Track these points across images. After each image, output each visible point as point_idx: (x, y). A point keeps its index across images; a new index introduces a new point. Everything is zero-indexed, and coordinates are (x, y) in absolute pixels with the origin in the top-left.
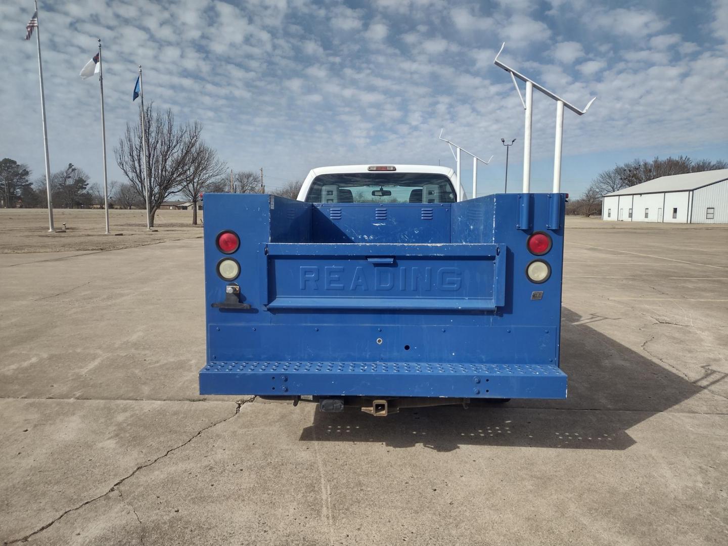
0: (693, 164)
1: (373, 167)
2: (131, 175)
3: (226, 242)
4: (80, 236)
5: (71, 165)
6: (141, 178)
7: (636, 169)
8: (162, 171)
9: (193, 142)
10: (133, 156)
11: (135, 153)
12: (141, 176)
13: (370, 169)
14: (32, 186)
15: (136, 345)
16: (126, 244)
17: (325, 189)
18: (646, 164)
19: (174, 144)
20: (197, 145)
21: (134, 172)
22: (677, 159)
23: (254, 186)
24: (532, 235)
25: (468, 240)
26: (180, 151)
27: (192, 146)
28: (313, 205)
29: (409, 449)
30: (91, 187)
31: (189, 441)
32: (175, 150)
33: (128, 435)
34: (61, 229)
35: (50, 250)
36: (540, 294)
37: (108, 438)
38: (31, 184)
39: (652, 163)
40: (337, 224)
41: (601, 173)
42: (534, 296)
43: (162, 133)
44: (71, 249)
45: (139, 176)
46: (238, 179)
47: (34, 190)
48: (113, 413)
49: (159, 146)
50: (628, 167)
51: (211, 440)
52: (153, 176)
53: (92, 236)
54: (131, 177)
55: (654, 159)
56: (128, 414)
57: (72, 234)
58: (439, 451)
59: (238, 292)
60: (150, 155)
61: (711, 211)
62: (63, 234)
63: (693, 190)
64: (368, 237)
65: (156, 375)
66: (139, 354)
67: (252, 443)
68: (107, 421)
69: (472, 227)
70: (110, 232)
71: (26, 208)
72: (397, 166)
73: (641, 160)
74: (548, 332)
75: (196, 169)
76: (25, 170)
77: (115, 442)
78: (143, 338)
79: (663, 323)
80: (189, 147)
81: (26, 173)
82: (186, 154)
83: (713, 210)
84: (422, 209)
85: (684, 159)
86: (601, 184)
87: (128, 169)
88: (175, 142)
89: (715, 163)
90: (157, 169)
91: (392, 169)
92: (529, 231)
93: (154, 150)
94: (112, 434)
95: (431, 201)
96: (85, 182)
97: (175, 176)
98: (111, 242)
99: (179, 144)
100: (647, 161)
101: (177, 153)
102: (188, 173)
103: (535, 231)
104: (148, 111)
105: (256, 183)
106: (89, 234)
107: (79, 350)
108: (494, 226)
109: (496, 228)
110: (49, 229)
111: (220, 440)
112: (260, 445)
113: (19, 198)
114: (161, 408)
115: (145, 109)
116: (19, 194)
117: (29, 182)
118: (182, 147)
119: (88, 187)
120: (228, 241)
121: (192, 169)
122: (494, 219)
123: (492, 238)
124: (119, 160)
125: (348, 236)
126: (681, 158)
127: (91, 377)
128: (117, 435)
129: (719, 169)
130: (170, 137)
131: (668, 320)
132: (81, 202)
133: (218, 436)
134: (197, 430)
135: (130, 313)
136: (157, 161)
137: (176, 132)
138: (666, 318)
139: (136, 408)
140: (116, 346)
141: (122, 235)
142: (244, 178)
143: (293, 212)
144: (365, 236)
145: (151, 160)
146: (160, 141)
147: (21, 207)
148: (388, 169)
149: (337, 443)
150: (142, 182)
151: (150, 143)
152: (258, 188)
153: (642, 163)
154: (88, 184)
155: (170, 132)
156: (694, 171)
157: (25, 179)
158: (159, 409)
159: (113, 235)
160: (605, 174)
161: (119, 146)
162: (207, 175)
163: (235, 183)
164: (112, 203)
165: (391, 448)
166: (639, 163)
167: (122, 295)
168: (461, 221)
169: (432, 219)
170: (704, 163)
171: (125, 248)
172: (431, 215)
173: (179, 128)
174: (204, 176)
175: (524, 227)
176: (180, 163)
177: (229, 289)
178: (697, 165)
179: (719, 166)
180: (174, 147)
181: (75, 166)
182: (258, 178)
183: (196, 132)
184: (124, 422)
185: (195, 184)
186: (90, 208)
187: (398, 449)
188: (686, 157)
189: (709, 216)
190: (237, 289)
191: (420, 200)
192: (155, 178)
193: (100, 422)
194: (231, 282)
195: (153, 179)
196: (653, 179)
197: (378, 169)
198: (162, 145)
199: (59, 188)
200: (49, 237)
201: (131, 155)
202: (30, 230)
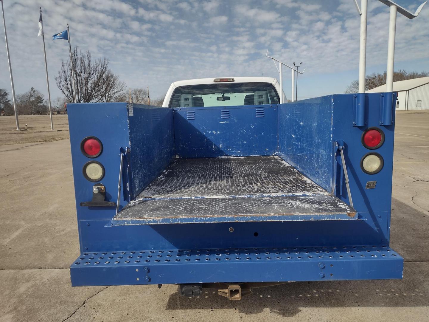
0: (407, 75)
1: (218, 79)
2: (67, 93)
3: (90, 148)
4: (35, 133)
5: (32, 89)
6: (73, 95)
7: (373, 79)
8: (85, 90)
9: (103, 71)
10: (67, 81)
11: (68, 79)
12: (73, 93)
13: (215, 81)
14: (10, 102)
15: (51, 216)
16: (62, 137)
17: (183, 97)
18: (379, 76)
19: (92, 73)
20: (106, 73)
21: (68, 91)
22: (398, 72)
23: (144, 97)
24: (367, 131)
25: (297, 134)
26: (96, 78)
27: (103, 74)
28: (173, 109)
29: (258, 314)
30: (46, 102)
31: (74, 313)
32: (93, 76)
33: (24, 308)
34: (24, 128)
35: (13, 143)
36: (373, 184)
37: (7, 312)
38: (9, 101)
39: (383, 75)
40: (192, 123)
41: (353, 82)
42: (368, 185)
43: (84, 66)
44: (26, 142)
45: (72, 94)
46: (134, 93)
47: (11, 104)
48: (19, 283)
49: (82, 74)
50: (368, 78)
51: (93, 310)
52: (80, 93)
53: (43, 132)
54: (66, 94)
55: (384, 73)
56: (29, 284)
57: (30, 131)
58: (284, 315)
59: (104, 192)
60: (77, 80)
61: (419, 102)
62: (24, 132)
63: (408, 90)
64: (216, 132)
65: (60, 243)
66: (52, 223)
67: (126, 313)
68: (10, 293)
69: (302, 124)
70: (54, 129)
71: (7, 115)
72: (235, 78)
73: (376, 73)
74: (380, 217)
75: (107, 88)
76: (5, 92)
77: (11, 316)
78: (57, 209)
79: (419, 181)
80: (101, 74)
81: (6, 94)
82: (100, 79)
83: (420, 102)
84: (256, 110)
85: (402, 71)
86: (353, 89)
87: (65, 90)
88: (92, 71)
89: (420, 73)
90: (82, 89)
91: (231, 80)
92: (365, 128)
93: (80, 77)
94: (12, 308)
95: (260, 103)
96: (42, 98)
97: (93, 92)
98: (53, 136)
99: (95, 73)
100: (380, 74)
101: (94, 78)
102: (102, 90)
103: (369, 127)
104: (74, 52)
105: (145, 95)
106: (41, 131)
107: (8, 222)
108: (332, 124)
109: (334, 126)
110: (16, 129)
111: (100, 310)
112: (133, 315)
113: (3, 110)
114: (57, 277)
115: (73, 52)
116: (3, 108)
117: (8, 100)
118: (97, 75)
119: (44, 102)
120: (92, 147)
121: (104, 88)
122: (332, 118)
123: (330, 136)
124: (58, 84)
125: (201, 132)
126: (400, 71)
127: (10, 247)
128: (15, 308)
129: (423, 77)
130: (89, 69)
131: (421, 178)
132: (40, 111)
133: (99, 305)
134: (82, 300)
135: (53, 188)
136: (82, 84)
137: (93, 66)
138: (419, 177)
139: (38, 277)
140: (36, 217)
141: (61, 131)
142: (137, 93)
143: (159, 115)
144: (214, 132)
145: (78, 83)
146: (83, 71)
147: (4, 115)
148: (228, 80)
149: (198, 310)
150: (73, 97)
151: (77, 73)
152: (146, 98)
153: (377, 75)
154: (43, 100)
155: (89, 65)
156: (407, 79)
157: (5, 98)
158: (56, 277)
159: (55, 131)
160: (355, 82)
161: (58, 76)
162: (114, 92)
163: (133, 96)
164: (60, 111)
165: (243, 315)
166: (375, 75)
167: (50, 174)
168: (289, 119)
169: (264, 117)
170: (414, 74)
171: (61, 140)
172: (263, 114)
173: (95, 63)
174: (112, 92)
175: (360, 124)
176: (96, 85)
177: (95, 190)
178: (409, 75)
179: (423, 75)
180: (92, 75)
181: (35, 89)
182: (146, 92)
183: (105, 65)
184: (24, 294)
185: (107, 97)
186: (45, 114)
187: (249, 315)
188: (403, 70)
189: (419, 105)
190: (103, 189)
191: (253, 103)
192: (81, 95)
193: (5, 294)
194: (97, 182)
195: (80, 95)
196: (384, 84)
197: (221, 80)
198: (84, 74)
199: (26, 103)
200: (16, 134)
201: (65, 81)
202: (5, 130)
